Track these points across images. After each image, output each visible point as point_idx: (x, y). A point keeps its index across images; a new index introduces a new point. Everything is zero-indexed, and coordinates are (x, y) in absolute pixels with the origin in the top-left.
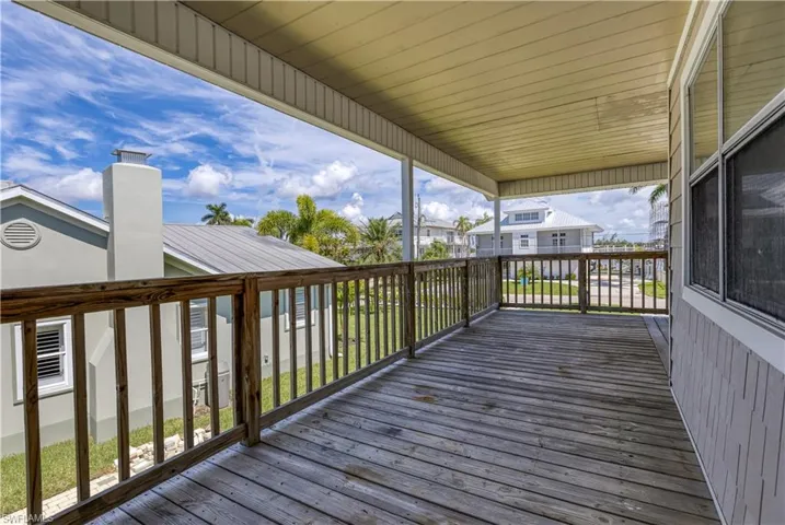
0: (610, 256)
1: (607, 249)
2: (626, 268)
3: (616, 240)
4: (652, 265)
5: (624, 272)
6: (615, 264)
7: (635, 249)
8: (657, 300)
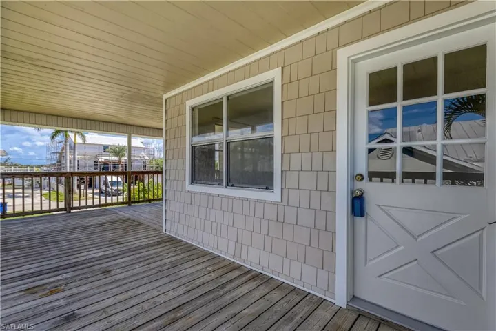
0: (13, 175)
1: (13, 170)
2: (27, 183)
3: (9, 163)
4: (48, 181)
5: (26, 187)
6: (18, 182)
7: (35, 170)
8: (59, 203)
